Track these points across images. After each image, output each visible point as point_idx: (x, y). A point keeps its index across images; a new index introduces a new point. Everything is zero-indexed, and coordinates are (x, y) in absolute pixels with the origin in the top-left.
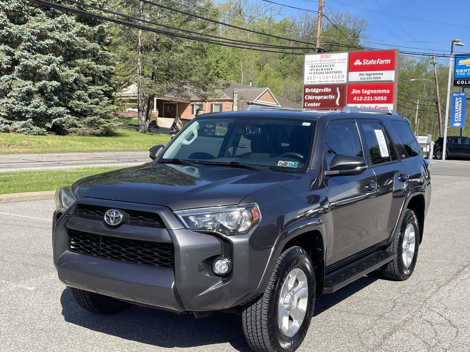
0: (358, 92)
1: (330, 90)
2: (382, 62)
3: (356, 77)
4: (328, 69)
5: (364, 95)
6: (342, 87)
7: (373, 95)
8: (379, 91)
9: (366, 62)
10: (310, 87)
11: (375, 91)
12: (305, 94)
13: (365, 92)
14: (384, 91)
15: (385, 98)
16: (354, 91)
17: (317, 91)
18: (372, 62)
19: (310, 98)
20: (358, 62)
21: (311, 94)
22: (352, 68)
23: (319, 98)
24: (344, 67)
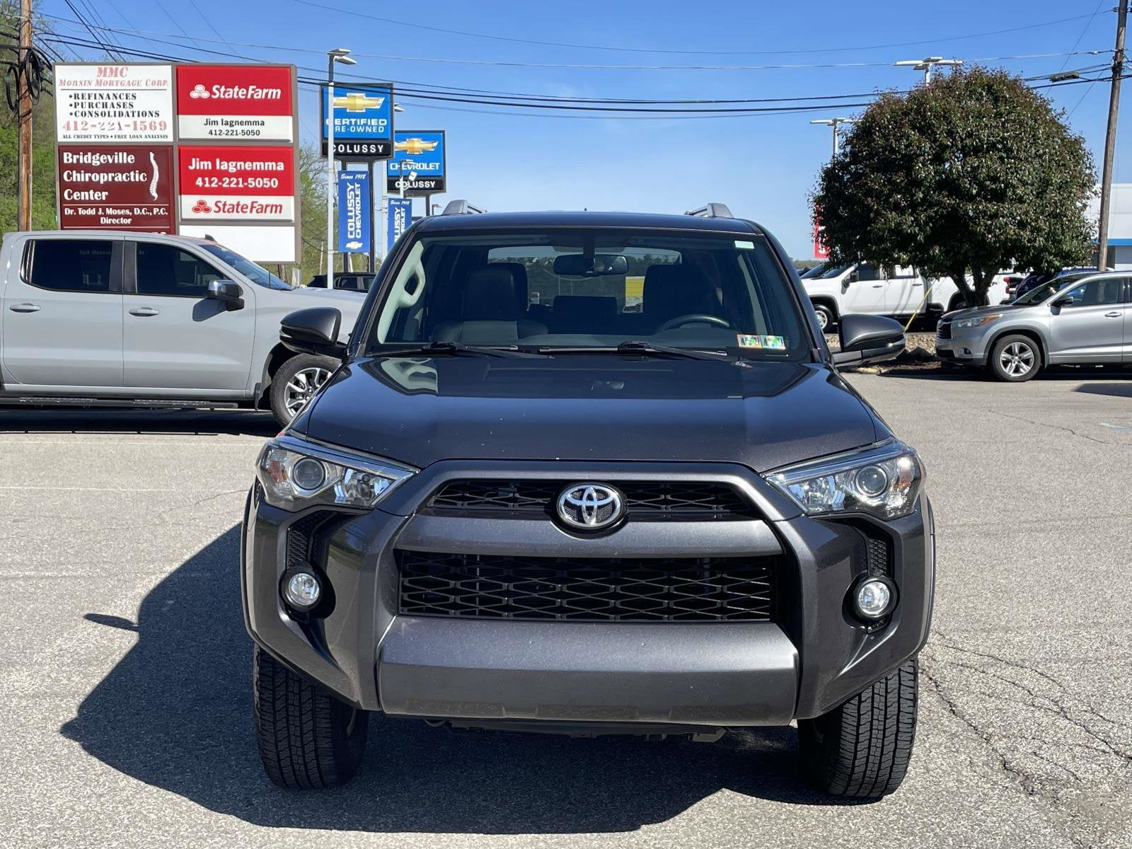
0: (207, 165)
1: (131, 159)
2: (260, 94)
3: (196, 127)
4: (123, 105)
5: (221, 175)
6: (163, 151)
7: (244, 175)
8: (258, 165)
9: (220, 92)
10: (76, 149)
11: (248, 166)
12: (63, 167)
13: (224, 166)
14: (270, 166)
15: (274, 183)
16: (196, 164)
17: (97, 160)
18: (236, 93)
19: (78, 177)
20: (199, 92)
21: (78, 167)
22: (183, 105)
23: (103, 178)
24: (164, 101)
